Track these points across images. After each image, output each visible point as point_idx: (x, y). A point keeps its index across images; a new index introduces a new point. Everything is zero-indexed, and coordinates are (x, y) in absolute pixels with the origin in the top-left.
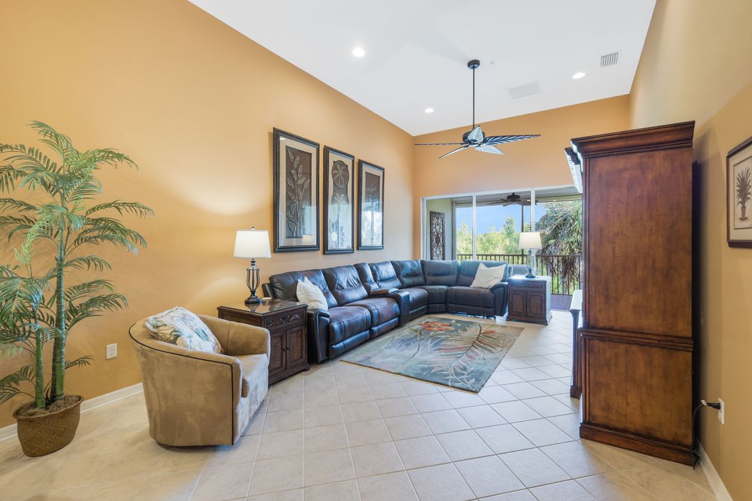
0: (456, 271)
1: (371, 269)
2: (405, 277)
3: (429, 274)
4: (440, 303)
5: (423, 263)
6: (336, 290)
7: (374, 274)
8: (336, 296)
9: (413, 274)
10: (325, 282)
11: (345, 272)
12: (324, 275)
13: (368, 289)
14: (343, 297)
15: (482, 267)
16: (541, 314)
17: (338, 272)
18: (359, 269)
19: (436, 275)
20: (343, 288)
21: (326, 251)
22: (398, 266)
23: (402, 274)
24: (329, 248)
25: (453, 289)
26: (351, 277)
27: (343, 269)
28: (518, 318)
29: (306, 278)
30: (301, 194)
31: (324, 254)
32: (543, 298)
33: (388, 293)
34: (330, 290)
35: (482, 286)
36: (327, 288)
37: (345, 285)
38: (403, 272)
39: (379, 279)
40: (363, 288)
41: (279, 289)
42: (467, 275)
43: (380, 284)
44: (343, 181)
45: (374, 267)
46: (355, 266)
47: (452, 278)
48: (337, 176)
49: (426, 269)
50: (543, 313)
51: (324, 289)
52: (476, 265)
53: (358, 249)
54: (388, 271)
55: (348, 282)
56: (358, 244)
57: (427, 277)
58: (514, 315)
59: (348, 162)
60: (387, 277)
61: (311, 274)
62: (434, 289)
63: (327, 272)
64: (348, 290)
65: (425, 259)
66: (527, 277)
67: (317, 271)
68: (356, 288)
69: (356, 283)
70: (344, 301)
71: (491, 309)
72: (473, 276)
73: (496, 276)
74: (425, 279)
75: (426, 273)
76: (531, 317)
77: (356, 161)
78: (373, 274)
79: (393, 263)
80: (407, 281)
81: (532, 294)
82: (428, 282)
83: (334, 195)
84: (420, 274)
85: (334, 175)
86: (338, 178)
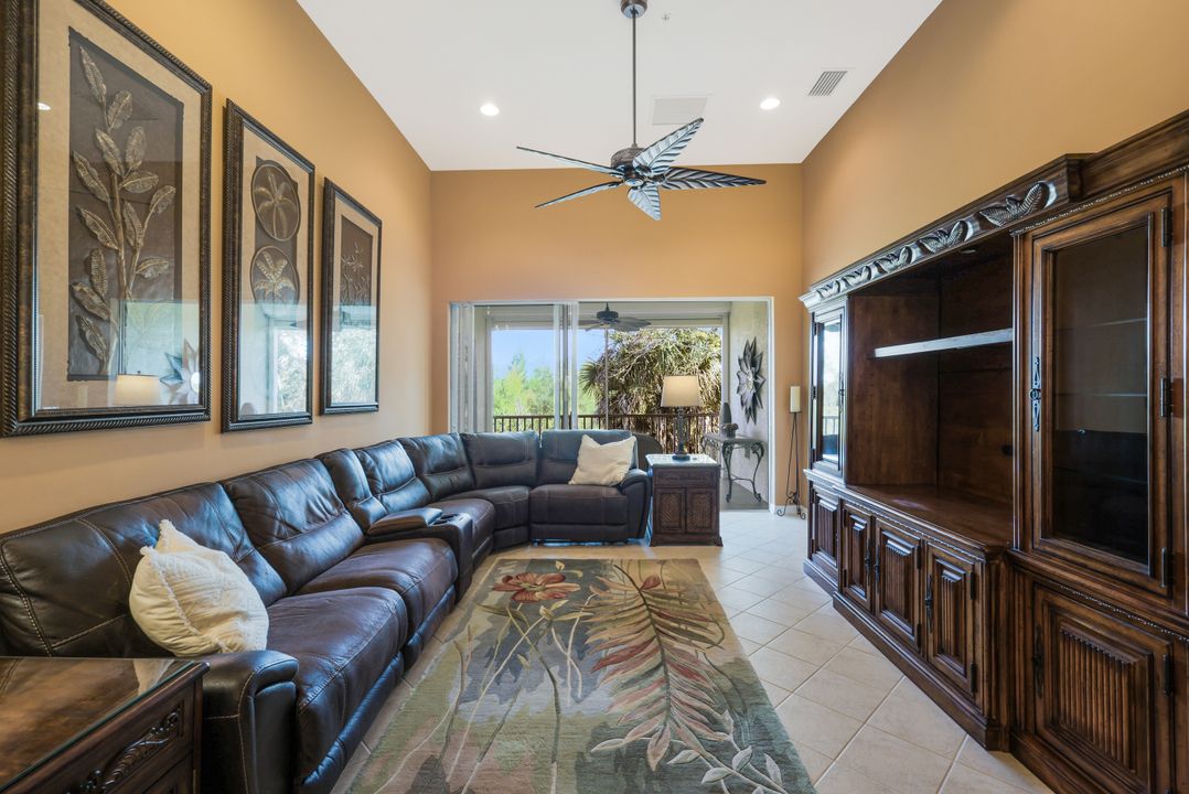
0: (533, 454)
1: (363, 462)
2: (432, 473)
3: (481, 464)
4: (516, 526)
5: (466, 440)
6: (276, 543)
7: (371, 476)
8: (277, 560)
9: (448, 466)
10: (236, 522)
11: (297, 480)
12: (233, 499)
13: (361, 517)
14: (301, 558)
15: (588, 442)
16: (710, 527)
17: (276, 485)
18: (333, 464)
19: (495, 463)
20: (296, 531)
21: (231, 418)
22: (415, 450)
23: (426, 468)
24: (242, 412)
25: (541, 493)
26: (317, 493)
27: (290, 471)
28: (671, 539)
29: (167, 526)
30: (140, 231)
31: (224, 429)
32: (714, 496)
33: (423, 525)
34: (256, 545)
35: (596, 481)
36: (247, 542)
37: (300, 517)
38: (429, 463)
39: (381, 487)
40: (348, 517)
41: (28, 593)
42: (558, 460)
43: (385, 498)
44: (285, 223)
45: (369, 459)
46: (322, 458)
47: (530, 468)
48: (267, 204)
49: (473, 451)
50: (714, 524)
51: (238, 548)
52: (576, 440)
53: (321, 413)
54: (396, 462)
55: (309, 510)
56: (321, 400)
57: (478, 469)
58: (665, 534)
59: (299, 175)
60: (399, 479)
61: (184, 503)
62: (505, 497)
63: (244, 488)
64: (313, 533)
65: (471, 432)
66: (675, 458)
67: (203, 490)
68: (331, 524)
69: (329, 505)
70: (305, 571)
71: (622, 527)
72: (572, 463)
73: (622, 460)
74: (473, 475)
75: (475, 461)
76: (694, 534)
77: (319, 181)
78: (368, 476)
79: (406, 445)
80: (438, 482)
81: (695, 490)
82: (479, 482)
83: (258, 257)
84: (463, 466)
85: (258, 199)
86: (270, 210)
